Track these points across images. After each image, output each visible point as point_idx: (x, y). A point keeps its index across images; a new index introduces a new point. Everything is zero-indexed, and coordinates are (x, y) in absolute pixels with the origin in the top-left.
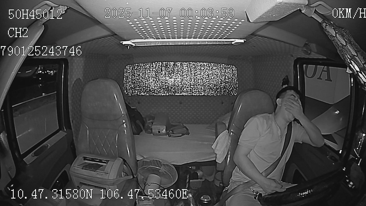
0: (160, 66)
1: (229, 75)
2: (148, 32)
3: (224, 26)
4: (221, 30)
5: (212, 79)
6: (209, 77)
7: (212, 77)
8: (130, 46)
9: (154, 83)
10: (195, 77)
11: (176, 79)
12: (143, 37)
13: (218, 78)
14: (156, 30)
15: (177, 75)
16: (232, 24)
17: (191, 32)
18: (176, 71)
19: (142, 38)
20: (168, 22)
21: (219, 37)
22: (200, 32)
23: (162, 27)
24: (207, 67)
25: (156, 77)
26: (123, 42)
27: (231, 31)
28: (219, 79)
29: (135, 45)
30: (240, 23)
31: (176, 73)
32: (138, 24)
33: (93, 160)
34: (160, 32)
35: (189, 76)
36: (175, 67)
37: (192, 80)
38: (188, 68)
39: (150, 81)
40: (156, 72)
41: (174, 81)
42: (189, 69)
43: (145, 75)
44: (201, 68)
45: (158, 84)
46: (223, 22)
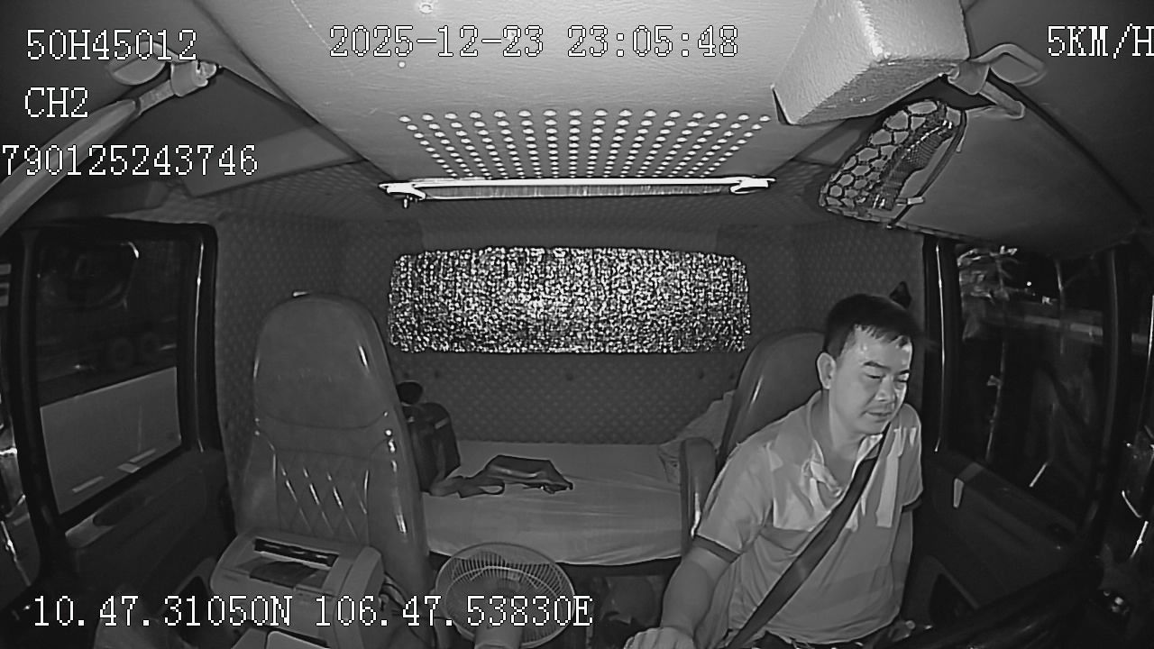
0: (501, 260)
1: (720, 289)
2: (465, 154)
3: (706, 137)
4: (695, 150)
5: (664, 300)
6: (654, 293)
7: (666, 296)
8: (411, 199)
9: (482, 313)
10: (611, 293)
11: (550, 302)
12: (450, 171)
13: (684, 297)
14: (492, 150)
15: (553, 288)
16: (732, 130)
17: (602, 157)
18: (553, 275)
19: (449, 176)
20: (528, 127)
21: (691, 172)
22: (631, 158)
23: (510, 143)
24: (649, 263)
25: (488, 294)
26: (387, 187)
27: (728, 154)
28: (686, 300)
29: (427, 195)
30: (757, 127)
31: (553, 282)
32: (437, 131)
33: (284, 551)
34: (505, 156)
35: (592, 293)
36: (550, 265)
37: (601, 306)
38: (590, 267)
39: (468, 307)
40: (488, 280)
41: (545, 309)
42: (593, 269)
43: (455, 287)
44: (631, 268)
45: (495, 316)
46: (703, 125)
